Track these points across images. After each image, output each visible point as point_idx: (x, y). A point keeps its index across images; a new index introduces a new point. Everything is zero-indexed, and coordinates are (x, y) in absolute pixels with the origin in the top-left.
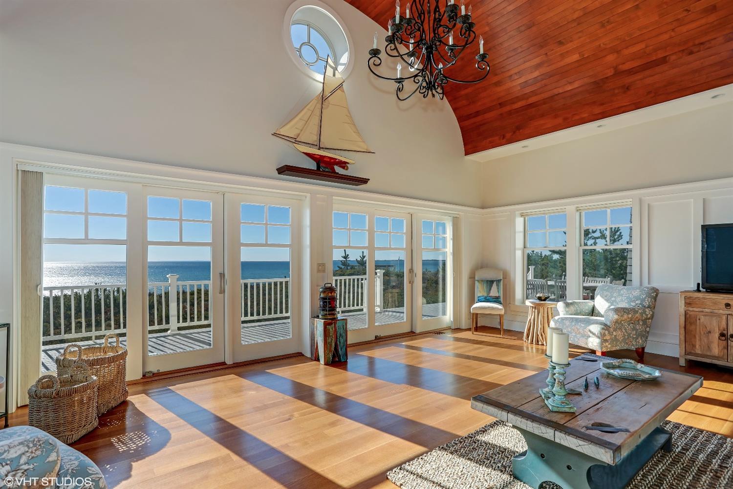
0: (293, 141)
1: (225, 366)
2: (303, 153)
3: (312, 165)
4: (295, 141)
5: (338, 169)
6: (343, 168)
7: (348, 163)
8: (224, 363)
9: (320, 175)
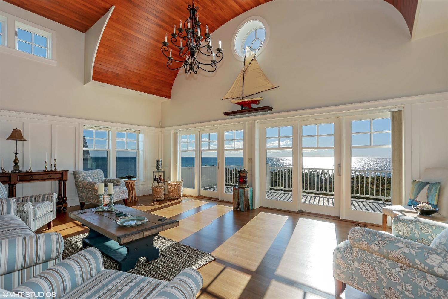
0: (230, 99)
1: (218, 200)
2: (235, 103)
3: (239, 108)
4: (232, 99)
5: (254, 106)
6: (256, 104)
7: (259, 100)
8: (218, 199)
9: (244, 112)
